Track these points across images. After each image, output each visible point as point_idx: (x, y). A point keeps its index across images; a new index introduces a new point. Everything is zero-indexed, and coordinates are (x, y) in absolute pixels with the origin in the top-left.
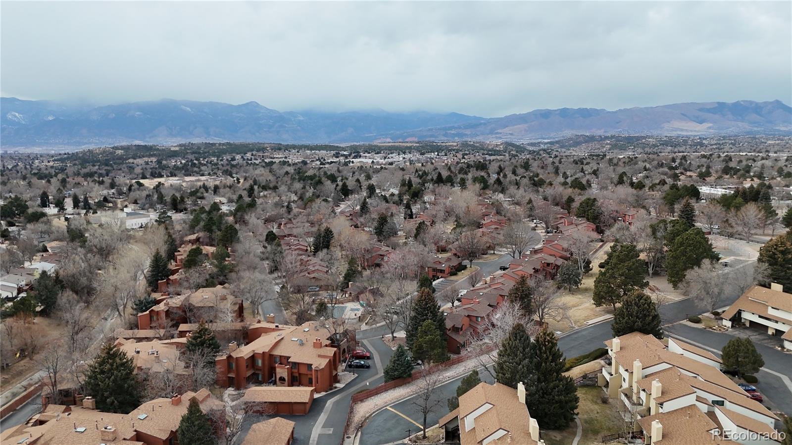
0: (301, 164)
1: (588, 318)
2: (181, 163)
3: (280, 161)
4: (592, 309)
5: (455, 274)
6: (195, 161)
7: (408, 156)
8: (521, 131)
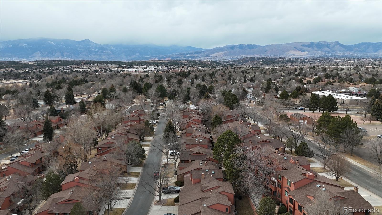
3: (82, 70)
7: (158, 68)
8: (221, 55)
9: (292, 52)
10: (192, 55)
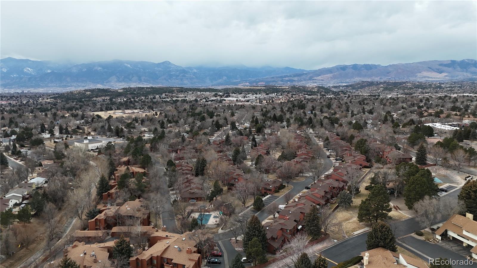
0: (194, 102)
1: (354, 230)
2: (124, 101)
3: (182, 100)
4: (357, 223)
5: (278, 192)
6: (132, 99)
7: (258, 96)
8: (328, 78)
9: (425, 74)
10: (291, 78)
